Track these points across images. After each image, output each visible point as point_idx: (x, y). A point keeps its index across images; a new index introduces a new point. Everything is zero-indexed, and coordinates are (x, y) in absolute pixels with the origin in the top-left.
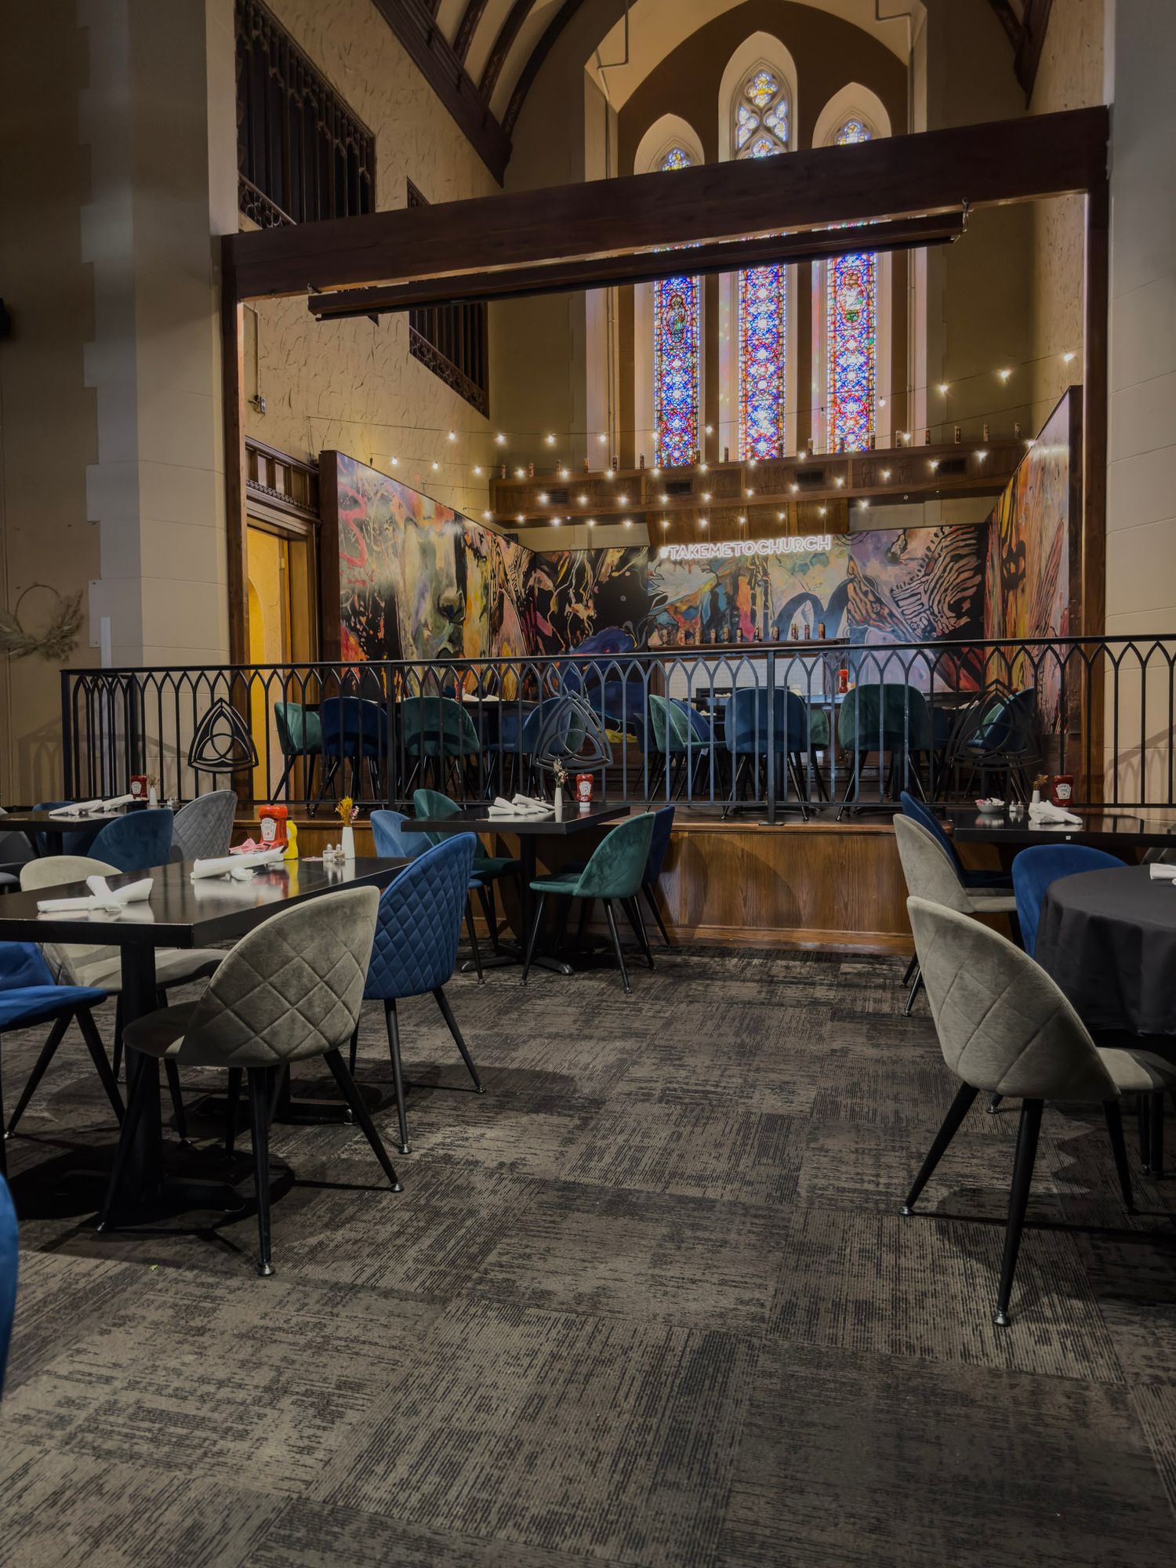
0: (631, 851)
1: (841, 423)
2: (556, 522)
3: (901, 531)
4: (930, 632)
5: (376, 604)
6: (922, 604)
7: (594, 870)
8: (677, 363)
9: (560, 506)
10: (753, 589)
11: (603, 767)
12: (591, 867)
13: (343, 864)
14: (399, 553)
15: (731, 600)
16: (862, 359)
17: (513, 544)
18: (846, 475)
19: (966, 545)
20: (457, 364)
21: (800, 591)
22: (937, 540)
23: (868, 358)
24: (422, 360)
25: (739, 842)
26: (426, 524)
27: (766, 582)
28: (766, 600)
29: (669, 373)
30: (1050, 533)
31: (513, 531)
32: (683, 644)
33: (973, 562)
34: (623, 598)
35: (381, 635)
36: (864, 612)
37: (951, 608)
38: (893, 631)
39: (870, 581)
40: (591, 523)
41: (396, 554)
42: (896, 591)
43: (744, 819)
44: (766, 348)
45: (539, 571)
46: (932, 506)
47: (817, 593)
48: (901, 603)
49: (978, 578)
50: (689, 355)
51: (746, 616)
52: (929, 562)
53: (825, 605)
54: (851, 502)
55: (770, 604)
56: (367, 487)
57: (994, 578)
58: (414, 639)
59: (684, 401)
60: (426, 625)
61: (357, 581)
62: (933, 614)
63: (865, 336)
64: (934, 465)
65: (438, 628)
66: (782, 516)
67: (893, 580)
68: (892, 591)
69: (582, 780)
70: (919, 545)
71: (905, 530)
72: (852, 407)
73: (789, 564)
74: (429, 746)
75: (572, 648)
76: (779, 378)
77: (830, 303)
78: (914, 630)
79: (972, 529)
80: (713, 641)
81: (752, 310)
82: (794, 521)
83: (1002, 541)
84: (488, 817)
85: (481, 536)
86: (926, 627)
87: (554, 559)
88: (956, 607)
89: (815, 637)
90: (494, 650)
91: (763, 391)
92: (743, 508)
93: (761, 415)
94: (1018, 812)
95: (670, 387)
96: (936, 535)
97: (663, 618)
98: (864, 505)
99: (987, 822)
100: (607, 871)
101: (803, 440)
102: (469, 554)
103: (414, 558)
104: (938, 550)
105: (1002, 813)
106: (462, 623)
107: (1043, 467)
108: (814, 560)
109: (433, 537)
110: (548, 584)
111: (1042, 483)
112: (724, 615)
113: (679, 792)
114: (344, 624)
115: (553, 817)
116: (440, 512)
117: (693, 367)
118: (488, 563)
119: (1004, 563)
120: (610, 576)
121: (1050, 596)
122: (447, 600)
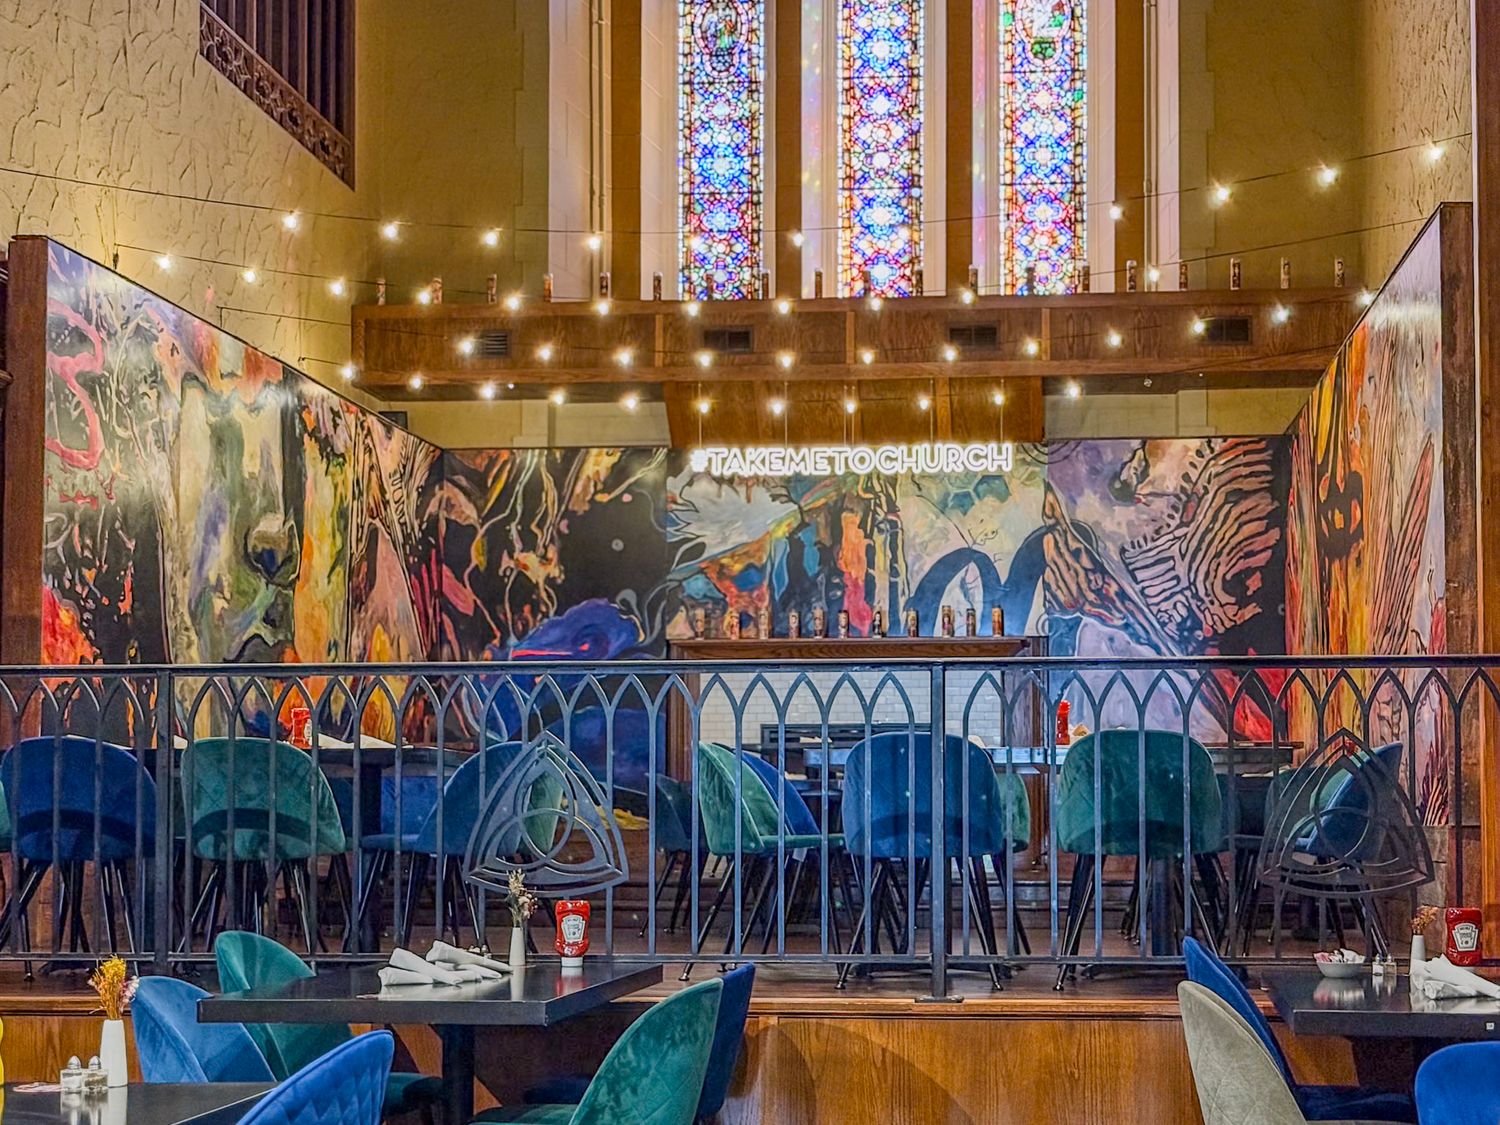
0: (677, 1057)
1: (1025, 241)
2: (488, 391)
3: (1136, 444)
4: (1191, 630)
5: (116, 545)
6: (1177, 578)
7: (603, 1097)
8: (721, 110)
9: (493, 362)
10: (869, 536)
11: (608, 886)
12: (596, 1090)
13: (103, 1097)
14: (168, 444)
15: (828, 555)
16: (1062, 127)
17: (397, 433)
18: (1039, 335)
19: (1251, 474)
20: (293, 79)
21: (956, 544)
22: (1200, 462)
23: (1074, 126)
24: (223, 71)
25: (877, 1035)
26: (226, 387)
27: (894, 524)
28: (894, 559)
29: (705, 126)
30: (1410, 458)
31: (397, 406)
32: (734, 638)
33: (1264, 504)
34: (618, 545)
35: (125, 607)
36: (1074, 588)
37: (1227, 587)
38: (1127, 626)
39: (1084, 532)
40: (558, 397)
41: (161, 444)
42: (1131, 552)
43: (878, 988)
44: (888, 95)
45: (447, 485)
46: (1190, 397)
47: (988, 548)
48: (1140, 575)
49: (1274, 534)
50: (744, 96)
51: (856, 585)
52: (1187, 501)
53: (1003, 571)
54: (1050, 384)
55: (901, 566)
56: (106, 309)
57: (1303, 534)
58: (193, 615)
59: (734, 180)
60: (218, 587)
61: (79, 496)
62: (1196, 596)
63: (1066, 85)
64: (1198, 327)
65: (243, 593)
66: (924, 403)
67: (1124, 530)
68: (1123, 551)
69: (565, 912)
70: (1168, 470)
71: (1144, 442)
72: (1044, 213)
73: (936, 494)
74: (240, 841)
75: (513, 640)
76: (911, 150)
77: (1004, 22)
78: (1163, 625)
79: (1263, 444)
80: (793, 633)
81: (862, 22)
82: (944, 414)
83: (1317, 474)
84: (377, 989)
85: (336, 414)
86: (1184, 620)
87: (481, 463)
88: (1235, 586)
89: (986, 632)
90: (356, 641)
91: (882, 173)
92: (849, 384)
93: (880, 216)
94: (1386, 976)
95: (708, 152)
96: (1199, 453)
97: (697, 586)
98: (1073, 391)
99: (1336, 995)
100: (627, 1097)
101: (959, 268)
102: (310, 448)
103: (198, 452)
104: (1203, 481)
105: (1359, 977)
106: (292, 585)
107: (1393, 342)
108: (981, 488)
109: (238, 413)
110: (468, 512)
111: (1392, 371)
112: (814, 585)
113: (761, 933)
114: (48, 583)
115: (504, 991)
116: (254, 363)
117: (753, 118)
118: (349, 469)
119: (1321, 510)
120: (592, 501)
121: (1409, 575)
122: (263, 537)
